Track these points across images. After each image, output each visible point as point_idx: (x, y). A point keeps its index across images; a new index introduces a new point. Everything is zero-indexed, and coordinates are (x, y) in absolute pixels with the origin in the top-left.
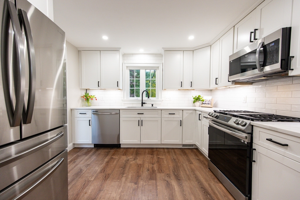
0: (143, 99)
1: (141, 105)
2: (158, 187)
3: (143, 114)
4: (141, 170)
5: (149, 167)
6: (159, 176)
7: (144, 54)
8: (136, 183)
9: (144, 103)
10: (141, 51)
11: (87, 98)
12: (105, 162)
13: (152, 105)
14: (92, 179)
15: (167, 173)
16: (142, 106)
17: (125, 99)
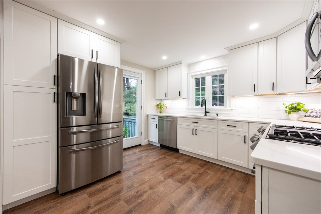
0: (206, 108)
1: (204, 114)
2: (179, 189)
3: (198, 122)
4: (178, 173)
5: (187, 174)
6: (188, 183)
7: (209, 59)
8: (165, 179)
9: (208, 112)
10: (203, 57)
11: (160, 107)
12: (158, 158)
13: (217, 115)
14: (143, 164)
15: (200, 185)
16: (206, 115)
17: (190, 107)
